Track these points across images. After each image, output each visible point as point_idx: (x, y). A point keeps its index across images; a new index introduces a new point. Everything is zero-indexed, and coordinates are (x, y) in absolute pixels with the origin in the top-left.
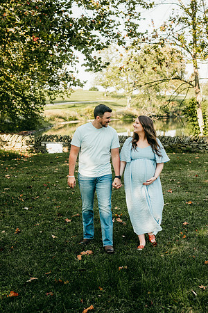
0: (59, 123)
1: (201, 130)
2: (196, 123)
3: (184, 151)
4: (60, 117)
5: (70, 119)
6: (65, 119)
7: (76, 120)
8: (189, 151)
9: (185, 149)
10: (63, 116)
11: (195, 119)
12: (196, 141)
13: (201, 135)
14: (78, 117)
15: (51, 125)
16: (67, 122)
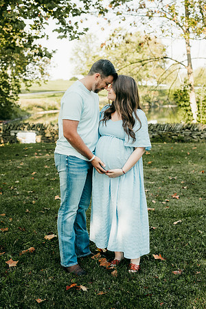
0: (38, 113)
1: (195, 117)
2: (188, 108)
3: (176, 141)
4: (39, 107)
5: (49, 109)
6: (44, 109)
7: (55, 109)
8: (181, 140)
9: (176, 138)
10: (42, 105)
11: (187, 104)
12: (189, 129)
13: (195, 122)
14: (57, 107)
15: (28, 114)
16: (46, 112)
